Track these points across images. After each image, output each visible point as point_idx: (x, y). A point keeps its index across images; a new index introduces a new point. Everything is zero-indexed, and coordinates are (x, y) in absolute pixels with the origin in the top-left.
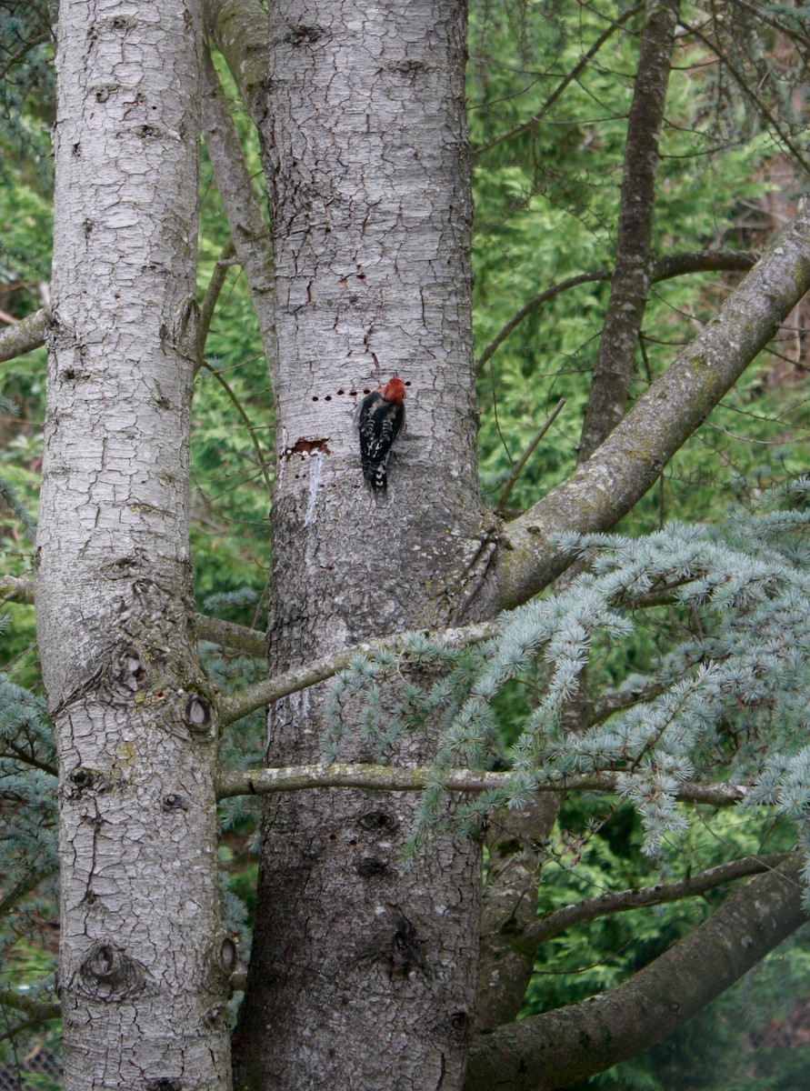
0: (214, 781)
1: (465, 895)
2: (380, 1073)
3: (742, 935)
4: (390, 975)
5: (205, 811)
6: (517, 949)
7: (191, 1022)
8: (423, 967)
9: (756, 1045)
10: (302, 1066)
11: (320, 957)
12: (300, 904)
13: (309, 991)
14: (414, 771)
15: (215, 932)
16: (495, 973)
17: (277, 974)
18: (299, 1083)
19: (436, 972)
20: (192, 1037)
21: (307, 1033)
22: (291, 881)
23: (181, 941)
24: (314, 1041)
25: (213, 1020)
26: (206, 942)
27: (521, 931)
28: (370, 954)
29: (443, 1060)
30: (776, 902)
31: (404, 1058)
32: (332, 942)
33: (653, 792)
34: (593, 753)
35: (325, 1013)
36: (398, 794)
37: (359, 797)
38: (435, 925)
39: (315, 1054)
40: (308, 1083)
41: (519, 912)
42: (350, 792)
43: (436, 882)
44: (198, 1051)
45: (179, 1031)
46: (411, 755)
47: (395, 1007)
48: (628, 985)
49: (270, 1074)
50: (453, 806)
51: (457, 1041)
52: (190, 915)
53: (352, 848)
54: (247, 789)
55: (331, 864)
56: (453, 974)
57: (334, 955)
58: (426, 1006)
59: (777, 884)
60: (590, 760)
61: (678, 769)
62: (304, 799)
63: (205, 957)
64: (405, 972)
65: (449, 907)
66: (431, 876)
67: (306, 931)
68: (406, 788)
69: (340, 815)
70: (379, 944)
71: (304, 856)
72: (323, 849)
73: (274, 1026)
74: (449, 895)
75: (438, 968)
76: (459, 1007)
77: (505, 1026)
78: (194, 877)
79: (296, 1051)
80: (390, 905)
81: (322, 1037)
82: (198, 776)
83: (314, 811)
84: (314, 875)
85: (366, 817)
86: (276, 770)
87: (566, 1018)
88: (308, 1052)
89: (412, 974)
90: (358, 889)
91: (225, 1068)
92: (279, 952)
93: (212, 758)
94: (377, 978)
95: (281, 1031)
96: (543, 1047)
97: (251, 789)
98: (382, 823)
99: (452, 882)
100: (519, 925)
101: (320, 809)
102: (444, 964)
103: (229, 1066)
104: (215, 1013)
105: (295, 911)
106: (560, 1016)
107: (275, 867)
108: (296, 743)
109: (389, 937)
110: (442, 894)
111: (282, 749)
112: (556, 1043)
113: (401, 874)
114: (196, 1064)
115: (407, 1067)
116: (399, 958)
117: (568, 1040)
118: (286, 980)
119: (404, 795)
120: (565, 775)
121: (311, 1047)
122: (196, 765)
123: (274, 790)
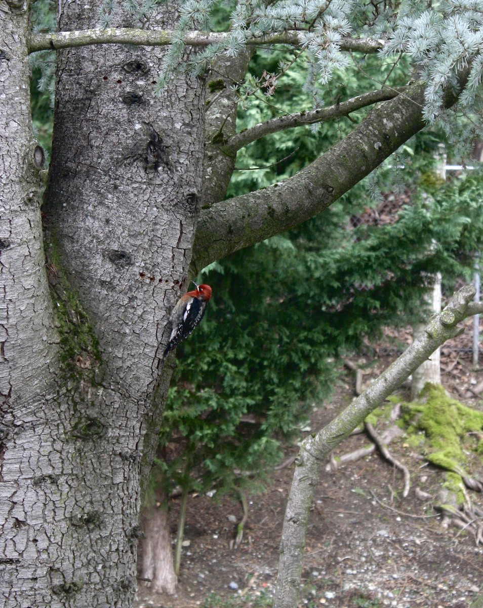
0: (27, 41)
1: (194, 116)
2: (140, 234)
3: (375, 142)
4: (146, 169)
5: (21, 61)
6: (224, 153)
7: (16, 201)
8: (167, 164)
9: (355, 225)
10: (87, 230)
11: (98, 158)
12: (84, 123)
13: (92, 181)
14: (159, 33)
15: (29, 141)
16: (209, 170)
17: (69, 170)
18: (86, 241)
19: (176, 167)
20: (16, 211)
21: (91, 208)
22: (77, 108)
23: (8, 148)
24: (95, 214)
25: (30, 200)
26: (24, 148)
27: (226, 142)
28: (131, 156)
29: (181, 225)
30: (398, 119)
31: (155, 224)
32: (106, 148)
33: (325, 43)
34: (284, 18)
35: (102, 195)
36: (149, 49)
37: (122, 50)
38: (175, 136)
39: (96, 222)
40: (92, 241)
41: (224, 129)
42: (116, 48)
43: (175, 107)
44: (20, 220)
45: (8, 207)
46: (157, 22)
47: (149, 190)
48: (299, 176)
49: (67, 236)
50: (186, 56)
51: (190, 212)
52: (13, 130)
53: (119, 85)
54: (49, 46)
55: (105, 96)
56: (188, 168)
57: (107, 156)
58: (169, 190)
59: (398, 108)
60: (281, 23)
61: (341, 27)
62: (85, 53)
63: (24, 158)
64: (155, 167)
65: (184, 124)
66: (172, 103)
67: (89, 141)
68: (155, 44)
69: (110, 63)
70: (138, 149)
71: (86, 91)
72: (99, 86)
73: (69, 204)
74: (184, 116)
75: (177, 164)
76: (191, 190)
77: (218, 204)
78: (14, 105)
79: (83, 220)
80: (145, 123)
81: (101, 211)
82: (16, 37)
83: (92, 61)
84: (93, 103)
85: (127, 64)
86: (68, 33)
87: (259, 198)
88: (91, 221)
89: (160, 169)
90: (123, 112)
91: (38, 232)
92: (70, 155)
93: (25, 25)
94: (137, 172)
95: (73, 208)
96: (244, 217)
97: (52, 46)
98: (138, 68)
99: (186, 108)
100: (225, 138)
101: (96, 59)
102: (181, 161)
103: (41, 230)
104: (31, 195)
105: (81, 128)
106: (254, 197)
107: (67, 98)
108: (79, 15)
109: (145, 144)
110: (179, 115)
111: (70, 19)
112: (253, 214)
113: (152, 102)
114: (19, 229)
115: (158, 230)
116: (151, 158)
117: (260, 212)
118: (76, 174)
119: (153, 49)
120: (265, 33)
121: (93, 217)
122: (15, 30)
123: (64, 47)
